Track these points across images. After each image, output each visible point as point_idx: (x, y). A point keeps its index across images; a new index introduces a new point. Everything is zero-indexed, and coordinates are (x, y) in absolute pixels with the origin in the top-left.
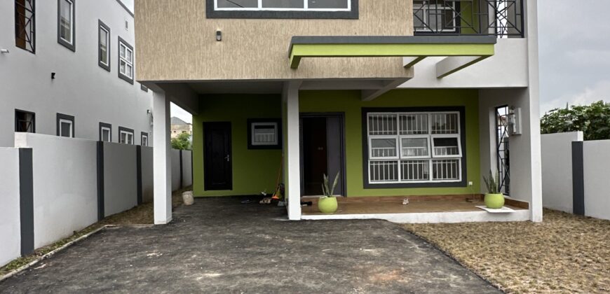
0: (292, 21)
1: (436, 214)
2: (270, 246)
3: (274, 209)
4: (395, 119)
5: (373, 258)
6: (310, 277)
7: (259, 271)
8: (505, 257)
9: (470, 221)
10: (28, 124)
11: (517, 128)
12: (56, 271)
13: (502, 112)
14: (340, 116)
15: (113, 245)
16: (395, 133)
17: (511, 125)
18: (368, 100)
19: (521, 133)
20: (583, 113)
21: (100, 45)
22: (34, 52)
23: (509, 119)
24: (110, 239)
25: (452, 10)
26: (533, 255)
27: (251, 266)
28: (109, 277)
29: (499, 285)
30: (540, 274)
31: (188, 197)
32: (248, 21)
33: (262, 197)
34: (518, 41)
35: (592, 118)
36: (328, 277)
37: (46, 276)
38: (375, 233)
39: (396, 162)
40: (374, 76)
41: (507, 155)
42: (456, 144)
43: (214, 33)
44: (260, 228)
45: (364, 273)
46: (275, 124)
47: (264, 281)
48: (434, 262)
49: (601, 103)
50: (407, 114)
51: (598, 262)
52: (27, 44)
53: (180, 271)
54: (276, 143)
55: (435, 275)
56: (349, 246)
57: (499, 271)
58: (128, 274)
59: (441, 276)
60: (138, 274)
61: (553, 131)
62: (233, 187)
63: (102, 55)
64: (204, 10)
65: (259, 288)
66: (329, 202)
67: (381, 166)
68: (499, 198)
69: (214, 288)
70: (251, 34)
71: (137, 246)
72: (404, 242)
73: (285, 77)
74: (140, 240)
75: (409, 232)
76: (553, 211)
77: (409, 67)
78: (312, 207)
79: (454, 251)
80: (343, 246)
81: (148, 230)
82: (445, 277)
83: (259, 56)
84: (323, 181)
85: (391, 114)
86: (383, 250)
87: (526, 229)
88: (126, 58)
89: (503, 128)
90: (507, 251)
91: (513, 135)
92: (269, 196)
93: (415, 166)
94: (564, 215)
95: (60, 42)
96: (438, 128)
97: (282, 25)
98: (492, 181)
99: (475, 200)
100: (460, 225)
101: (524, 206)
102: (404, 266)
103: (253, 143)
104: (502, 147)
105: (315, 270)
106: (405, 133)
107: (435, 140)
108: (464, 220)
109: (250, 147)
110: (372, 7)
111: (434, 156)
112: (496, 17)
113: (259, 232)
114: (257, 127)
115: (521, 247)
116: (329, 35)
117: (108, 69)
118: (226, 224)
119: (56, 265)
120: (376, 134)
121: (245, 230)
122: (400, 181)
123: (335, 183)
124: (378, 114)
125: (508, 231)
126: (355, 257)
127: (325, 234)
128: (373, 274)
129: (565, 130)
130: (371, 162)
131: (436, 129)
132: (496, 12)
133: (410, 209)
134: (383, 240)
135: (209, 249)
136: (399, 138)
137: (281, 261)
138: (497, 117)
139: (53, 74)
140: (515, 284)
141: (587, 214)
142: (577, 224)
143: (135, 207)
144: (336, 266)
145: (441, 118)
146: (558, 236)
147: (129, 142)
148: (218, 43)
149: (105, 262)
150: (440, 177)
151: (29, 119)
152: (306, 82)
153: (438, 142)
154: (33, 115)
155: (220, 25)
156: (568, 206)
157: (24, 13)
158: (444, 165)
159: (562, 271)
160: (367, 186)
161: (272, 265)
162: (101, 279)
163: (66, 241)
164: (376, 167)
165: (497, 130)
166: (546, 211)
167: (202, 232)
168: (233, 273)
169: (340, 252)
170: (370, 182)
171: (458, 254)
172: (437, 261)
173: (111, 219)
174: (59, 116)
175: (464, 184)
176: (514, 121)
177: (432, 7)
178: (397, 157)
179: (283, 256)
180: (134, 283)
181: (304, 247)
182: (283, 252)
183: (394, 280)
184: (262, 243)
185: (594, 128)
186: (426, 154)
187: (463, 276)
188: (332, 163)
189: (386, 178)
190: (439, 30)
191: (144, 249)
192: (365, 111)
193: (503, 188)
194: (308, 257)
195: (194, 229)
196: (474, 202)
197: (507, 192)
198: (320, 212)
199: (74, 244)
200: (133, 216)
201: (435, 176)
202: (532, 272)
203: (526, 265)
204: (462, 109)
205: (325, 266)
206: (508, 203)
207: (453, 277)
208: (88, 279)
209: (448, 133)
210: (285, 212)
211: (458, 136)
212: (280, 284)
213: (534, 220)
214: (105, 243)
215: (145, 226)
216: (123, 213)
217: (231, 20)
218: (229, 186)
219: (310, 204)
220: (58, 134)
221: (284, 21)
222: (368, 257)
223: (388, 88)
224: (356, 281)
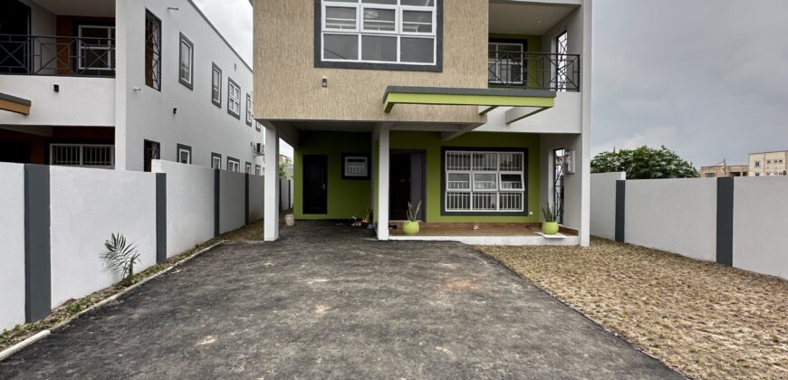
0: (387, 73)
1: (501, 238)
2: (366, 259)
3: (364, 230)
4: (469, 157)
5: (451, 271)
6: (401, 283)
7: (358, 278)
8: (557, 272)
9: (529, 244)
10: (153, 152)
11: (571, 167)
12: (190, 275)
13: (559, 153)
14: (423, 153)
15: (233, 257)
16: (469, 169)
17: (566, 166)
18: (447, 140)
19: (574, 171)
20: (630, 157)
21: (213, 86)
22: (160, 90)
23: (565, 160)
24: (228, 251)
25: (520, 66)
26: (579, 271)
27: (352, 274)
28: (237, 281)
29: (551, 293)
30: (584, 286)
31: (289, 219)
32: (350, 71)
33: (353, 221)
34: (574, 94)
35: (636, 160)
36: (414, 284)
37: (183, 278)
38: (451, 252)
39: (469, 193)
40: (454, 121)
41: (562, 190)
42: (520, 180)
43: (320, 80)
44: (355, 246)
45: (443, 282)
46: (365, 158)
47: (364, 285)
48: (500, 275)
49: (644, 148)
50: (479, 153)
51: (630, 277)
52: (155, 82)
53: (294, 277)
54: (366, 175)
55: (500, 284)
56: (431, 261)
57: (551, 282)
58: (251, 278)
59: (504, 285)
60: (260, 278)
61: (602, 171)
62: (328, 212)
63: (214, 94)
64: (312, 60)
65: (361, 290)
66: (412, 226)
67: (456, 197)
68: (554, 226)
69: (324, 290)
70: (352, 82)
71: (254, 257)
72: (476, 259)
73: (379, 119)
74: (254, 252)
75: (479, 252)
76: (599, 238)
77: (483, 114)
78: (397, 230)
79: (515, 267)
80: (426, 261)
81: (260, 245)
82: (508, 285)
83: (358, 101)
84: (407, 208)
85: (466, 153)
86: (459, 265)
87: (576, 252)
88: (234, 96)
89: (560, 167)
90: (558, 268)
91: (567, 173)
92: (359, 220)
93: (485, 197)
94: (608, 241)
95: (181, 82)
96: (506, 166)
97: (378, 75)
98: (549, 211)
99: (535, 227)
100: (521, 247)
101: (574, 233)
102: (475, 277)
103: (346, 174)
104: (558, 183)
105: (403, 279)
106: (477, 169)
107: (502, 175)
108: (524, 243)
109: (344, 177)
110: (454, 62)
111: (501, 189)
112: (557, 74)
113: (354, 249)
114: (349, 161)
115: (570, 265)
116: (417, 85)
117: (219, 106)
118: (325, 242)
119: (189, 271)
120: (452, 169)
121: (343, 247)
122: (471, 210)
123: (418, 209)
124: (455, 152)
125: (560, 253)
126: (435, 269)
127: (410, 252)
128: (451, 282)
129: (613, 170)
130: (448, 193)
131: (504, 166)
132: (557, 69)
133: (479, 233)
134: (458, 257)
135: (314, 261)
136: (472, 173)
137: (376, 272)
138: (555, 157)
139: (175, 110)
140: (564, 292)
141: (626, 241)
142: (618, 248)
143: (243, 227)
144: (420, 276)
145: (509, 156)
146: (601, 258)
147: (236, 170)
148: (324, 89)
149: (230, 269)
150: (505, 207)
151: (154, 148)
152: (396, 124)
153: (505, 178)
154: (158, 145)
155: (326, 73)
156: (611, 234)
157: (152, 56)
158: (509, 197)
159: (601, 284)
160: (443, 213)
161: (368, 274)
162: (230, 282)
163: (191, 252)
164: (452, 197)
165: (555, 169)
166: (592, 238)
167: (306, 248)
168: (337, 279)
169: (422, 265)
170: (447, 210)
171: (519, 269)
172: (502, 274)
173: (225, 236)
174: (180, 146)
175: (525, 214)
176: (569, 162)
177: (504, 62)
178: (470, 190)
179: (376, 267)
180: (258, 285)
181: (393, 261)
182: (376, 264)
183: (467, 287)
184: (357, 257)
185: (637, 170)
186: (494, 187)
187: (523, 285)
188: (415, 193)
189: (460, 207)
190: (510, 82)
191: (261, 260)
192: (444, 149)
193: (558, 218)
194: (397, 269)
195: (299, 245)
196: (533, 229)
197: (561, 222)
198: (404, 234)
199: (200, 255)
200: (244, 233)
201: (501, 207)
202: (578, 284)
203: (573, 279)
204: (526, 151)
205: (410, 275)
206: (562, 230)
207: (514, 285)
208: (219, 281)
209: (514, 170)
210: (374, 233)
211: (522, 173)
212: (377, 288)
213: (582, 245)
214: (226, 254)
215: (256, 242)
216: (234, 231)
217: (335, 70)
218: (324, 211)
219: (395, 227)
220: (178, 161)
221: (380, 72)
222: (445, 270)
223: (465, 131)
224: (437, 287)
